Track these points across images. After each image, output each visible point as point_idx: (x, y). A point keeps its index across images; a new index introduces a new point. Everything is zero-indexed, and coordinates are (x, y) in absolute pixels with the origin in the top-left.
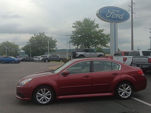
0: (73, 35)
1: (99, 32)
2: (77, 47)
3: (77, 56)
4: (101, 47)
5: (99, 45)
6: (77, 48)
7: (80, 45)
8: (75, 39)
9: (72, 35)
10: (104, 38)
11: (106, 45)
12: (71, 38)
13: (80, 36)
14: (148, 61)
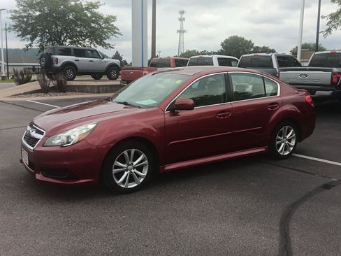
0: (18, 9)
1: (87, 9)
2: (30, 42)
3: (56, 65)
4: (92, 46)
5: (87, 40)
6: (30, 45)
7: (38, 38)
8: (23, 22)
9: (15, 11)
10: (100, 25)
11: (105, 41)
12: (13, 18)
13: (38, 13)
14: (332, 78)
